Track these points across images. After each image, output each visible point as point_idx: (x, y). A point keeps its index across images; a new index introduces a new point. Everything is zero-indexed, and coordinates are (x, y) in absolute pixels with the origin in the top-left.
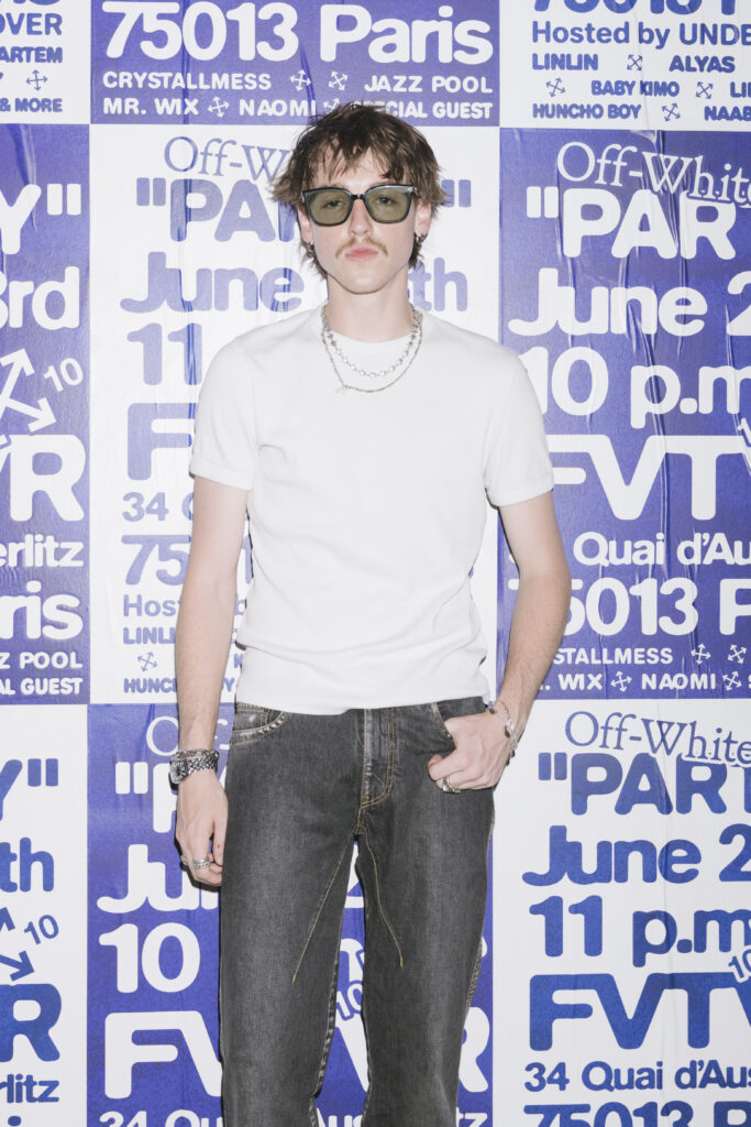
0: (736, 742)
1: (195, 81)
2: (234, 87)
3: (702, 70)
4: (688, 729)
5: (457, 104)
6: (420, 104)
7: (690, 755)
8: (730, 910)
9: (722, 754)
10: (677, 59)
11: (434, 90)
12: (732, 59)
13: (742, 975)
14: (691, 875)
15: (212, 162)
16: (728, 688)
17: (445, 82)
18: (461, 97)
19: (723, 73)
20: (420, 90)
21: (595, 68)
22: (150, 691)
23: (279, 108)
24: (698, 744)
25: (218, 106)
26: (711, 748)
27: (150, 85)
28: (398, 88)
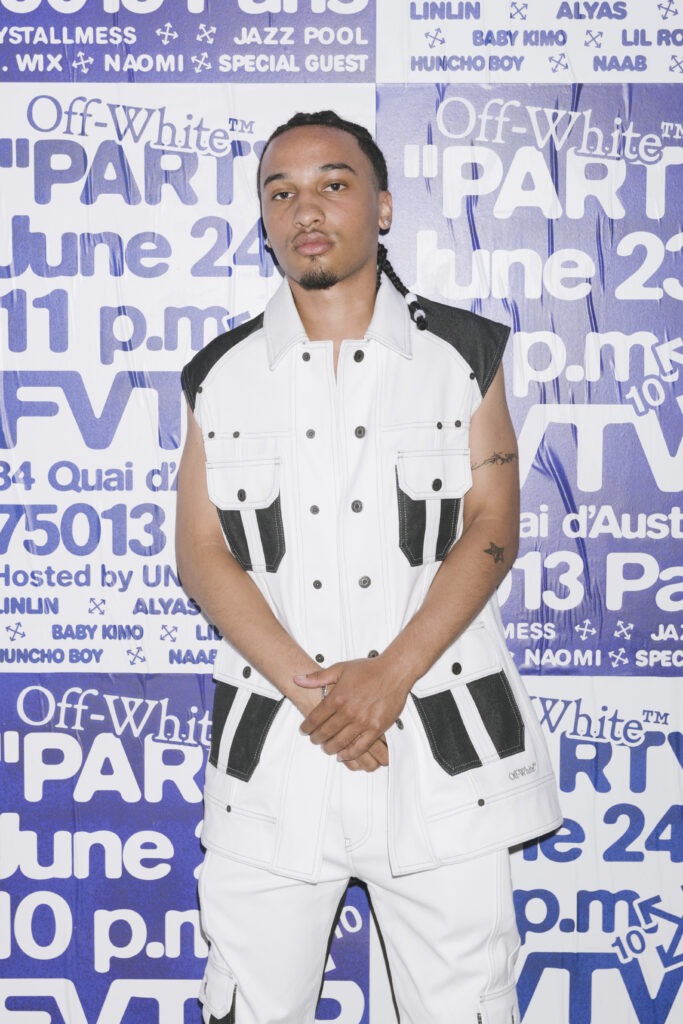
0: (622, 721)
1: (59, 35)
2: (100, 41)
3: (591, 17)
4: (572, 707)
5: (330, 57)
6: (292, 57)
7: (575, 732)
8: (614, 890)
9: (607, 732)
10: (565, 5)
11: (307, 42)
12: (624, 4)
13: (625, 956)
14: (574, 855)
15: (77, 121)
16: (615, 665)
17: (319, 34)
18: (336, 48)
19: (614, 20)
20: (292, 42)
21: (477, 16)
22: (18, 661)
23: (145, 63)
24: (583, 722)
25: (83, 62)
26: (596, 727)
27: (11, 41)
28: (268, 41)
